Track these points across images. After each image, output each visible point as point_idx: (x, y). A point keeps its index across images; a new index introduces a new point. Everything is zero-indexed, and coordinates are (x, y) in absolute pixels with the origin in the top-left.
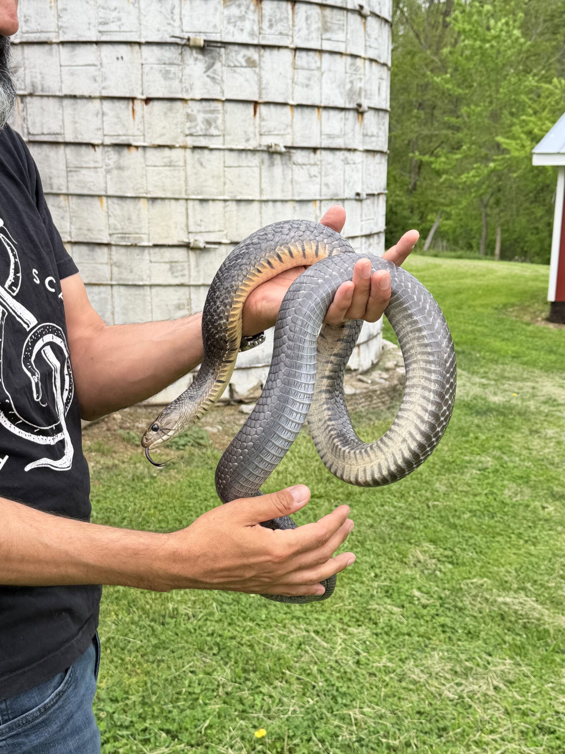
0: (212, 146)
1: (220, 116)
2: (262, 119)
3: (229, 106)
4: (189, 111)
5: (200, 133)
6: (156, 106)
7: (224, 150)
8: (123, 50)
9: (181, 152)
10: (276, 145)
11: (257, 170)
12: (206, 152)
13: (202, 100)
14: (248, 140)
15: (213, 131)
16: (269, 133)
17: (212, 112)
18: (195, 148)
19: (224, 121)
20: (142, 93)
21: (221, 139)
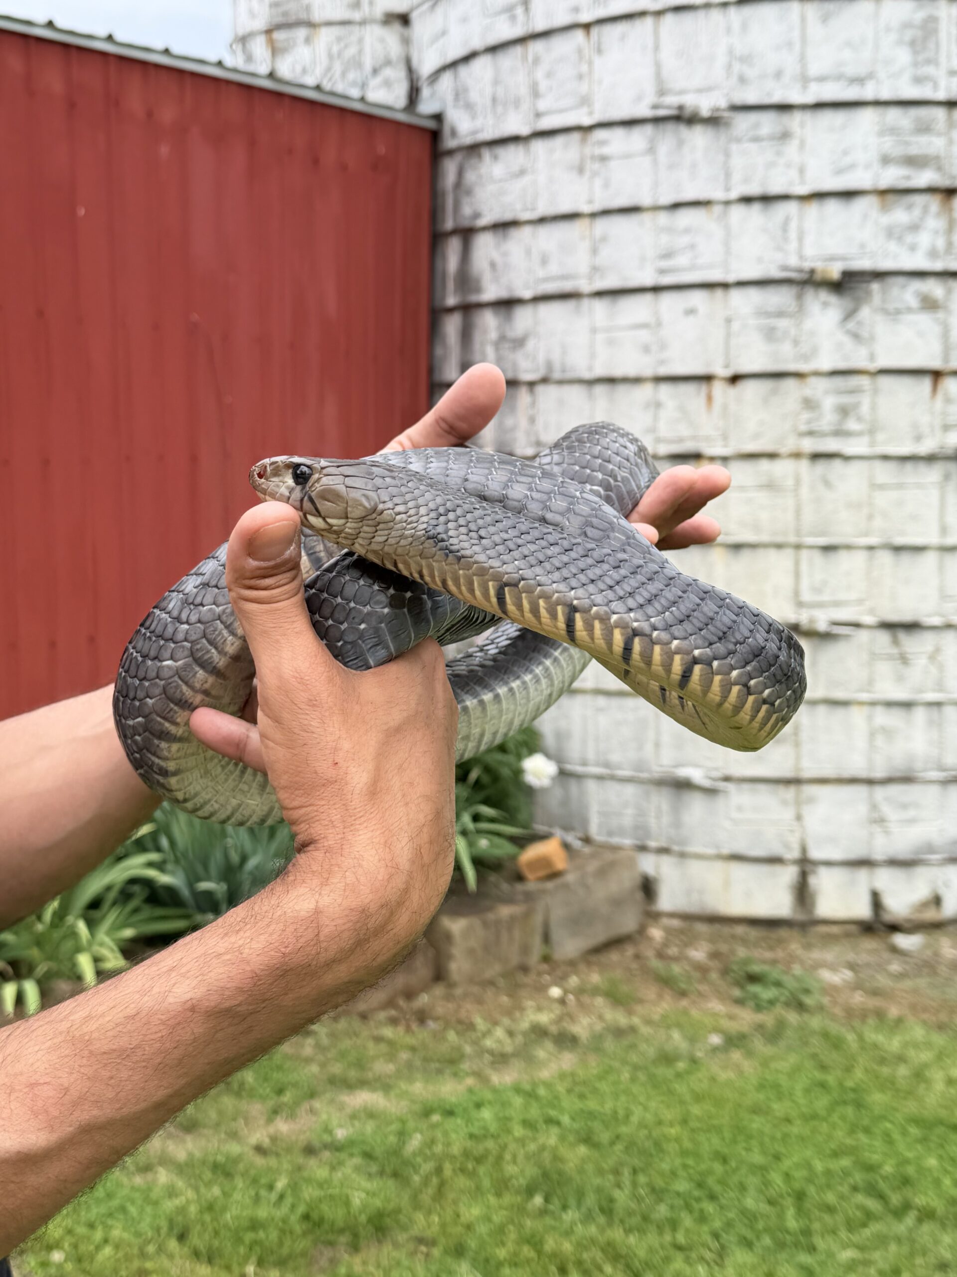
0: (849, 453)
1: (866, 400)
2: (948, 400)
3: (885, 382)
4: (808, 393)
5: (827, 429)
6: (749, 388)
7: (873, 458)
8: (697, 298)
9: (790, 464)
11: (935, 492)
12: (837, 463)
13: (836, 373)
14: (918, 438)
15: (852, 425)
17: (852, 392)
18: (816, 457)
19: (874, 407)
20: (727, 366)
21: (865, 439)
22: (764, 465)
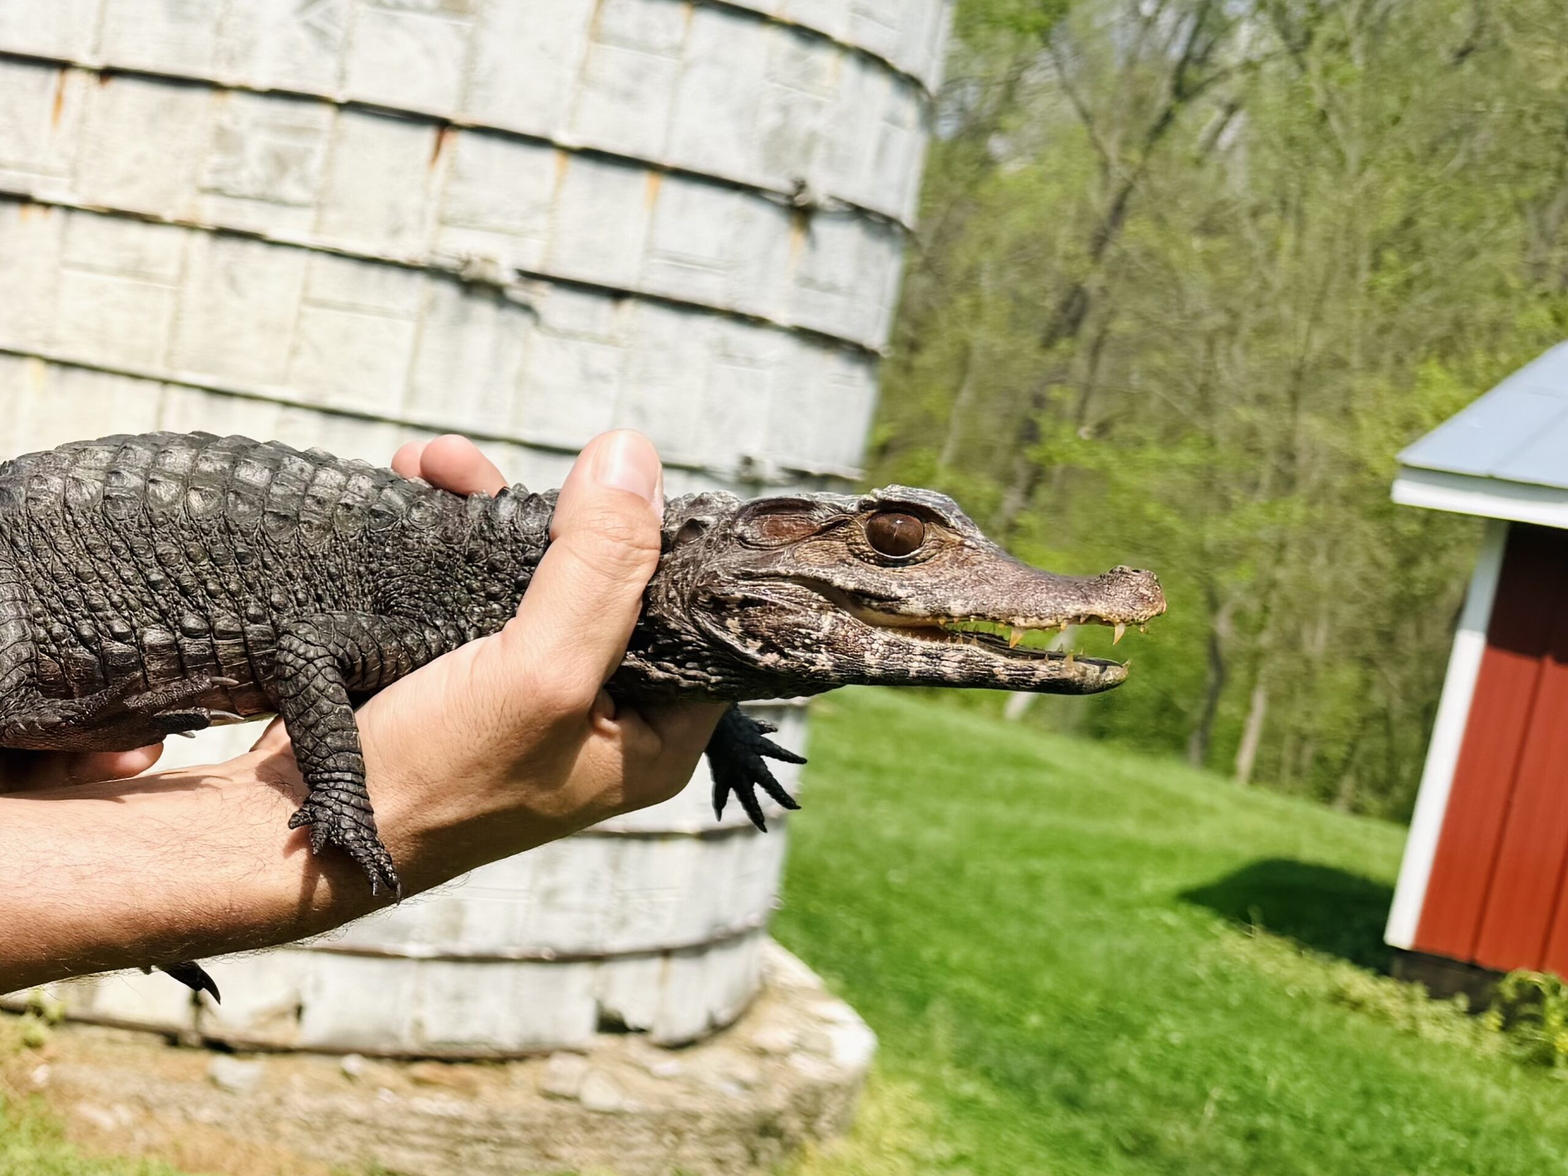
0: (275, 233)
1: (319, 148)
2: (456, 175)
3: (354, 123)
4: (226, 120)
5: (248, 189)
6: (127, 94)
7: (314, 250)
9: (176, 238)
10: (487, 260)
11: (408, 327)
12: (255, 250)
13: (274, 94)
14: (396, 232)
15: (291, 190)
16: (470, 221)
17: (298, 131)
18: (222, 233)
19: (329, 164)
20: (95, 51)
21: (309, 215)
22: (134, 232)
